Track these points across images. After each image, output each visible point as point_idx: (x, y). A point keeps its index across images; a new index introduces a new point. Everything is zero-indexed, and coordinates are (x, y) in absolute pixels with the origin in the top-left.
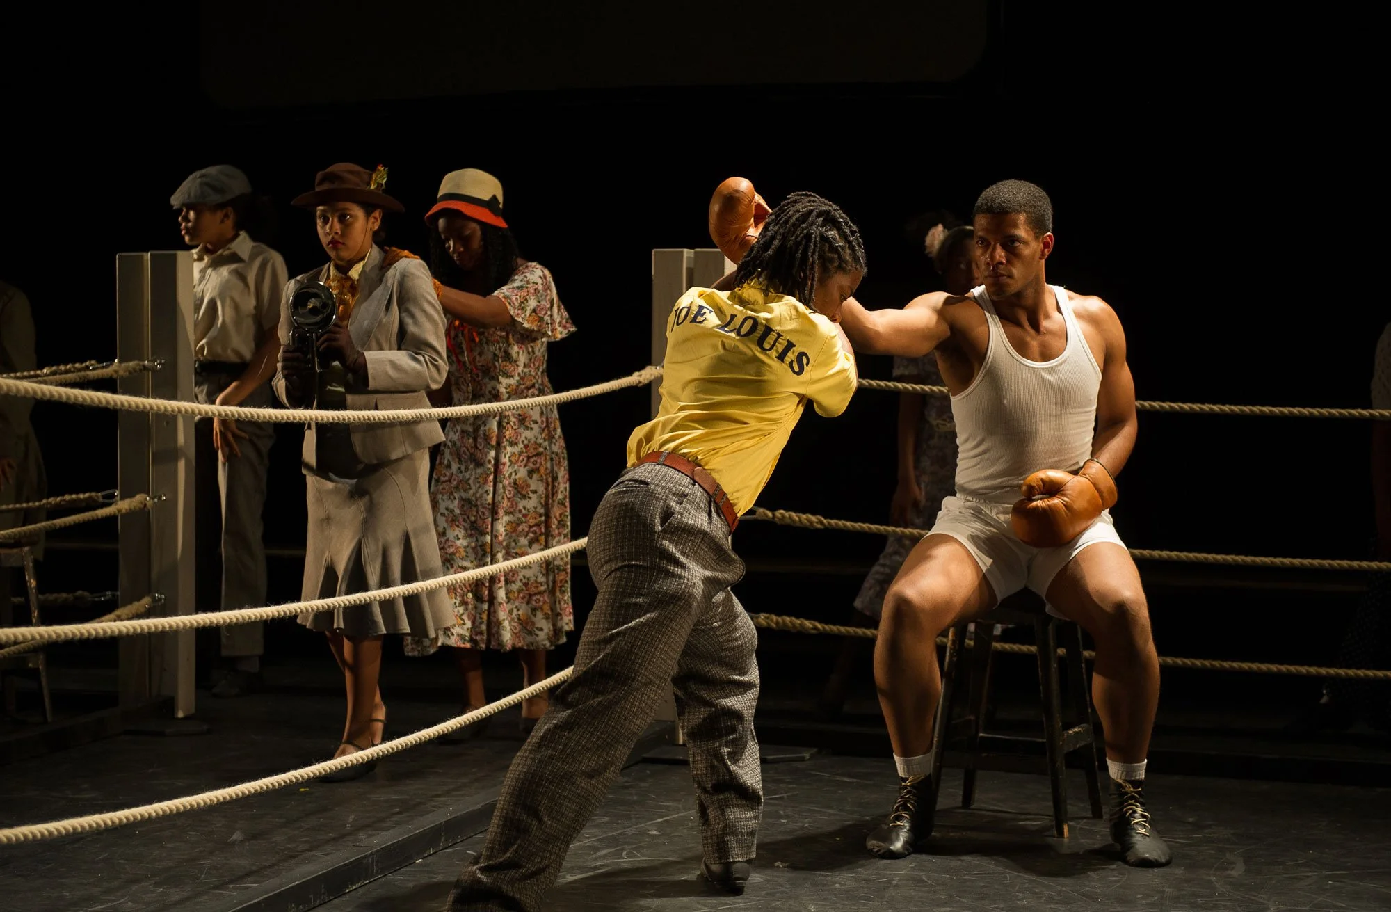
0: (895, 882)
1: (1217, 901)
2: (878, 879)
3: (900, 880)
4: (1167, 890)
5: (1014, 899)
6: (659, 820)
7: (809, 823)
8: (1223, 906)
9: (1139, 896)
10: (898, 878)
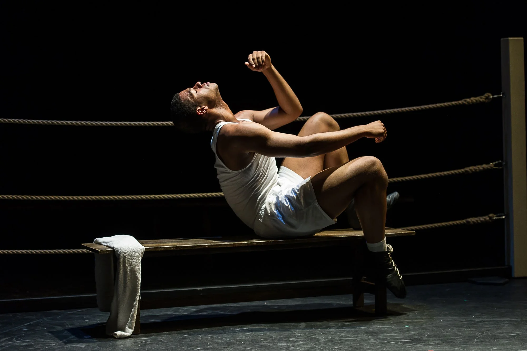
0: (148, 342)
1: (297, 339)
2: (140, 341)
3: (150, 341)
4: (274, 336)
5: (206, 345)
6: (26, 324)
7: (99, 321)
8: (301, 341)
9: (262, 340)
10: (149, 341)
